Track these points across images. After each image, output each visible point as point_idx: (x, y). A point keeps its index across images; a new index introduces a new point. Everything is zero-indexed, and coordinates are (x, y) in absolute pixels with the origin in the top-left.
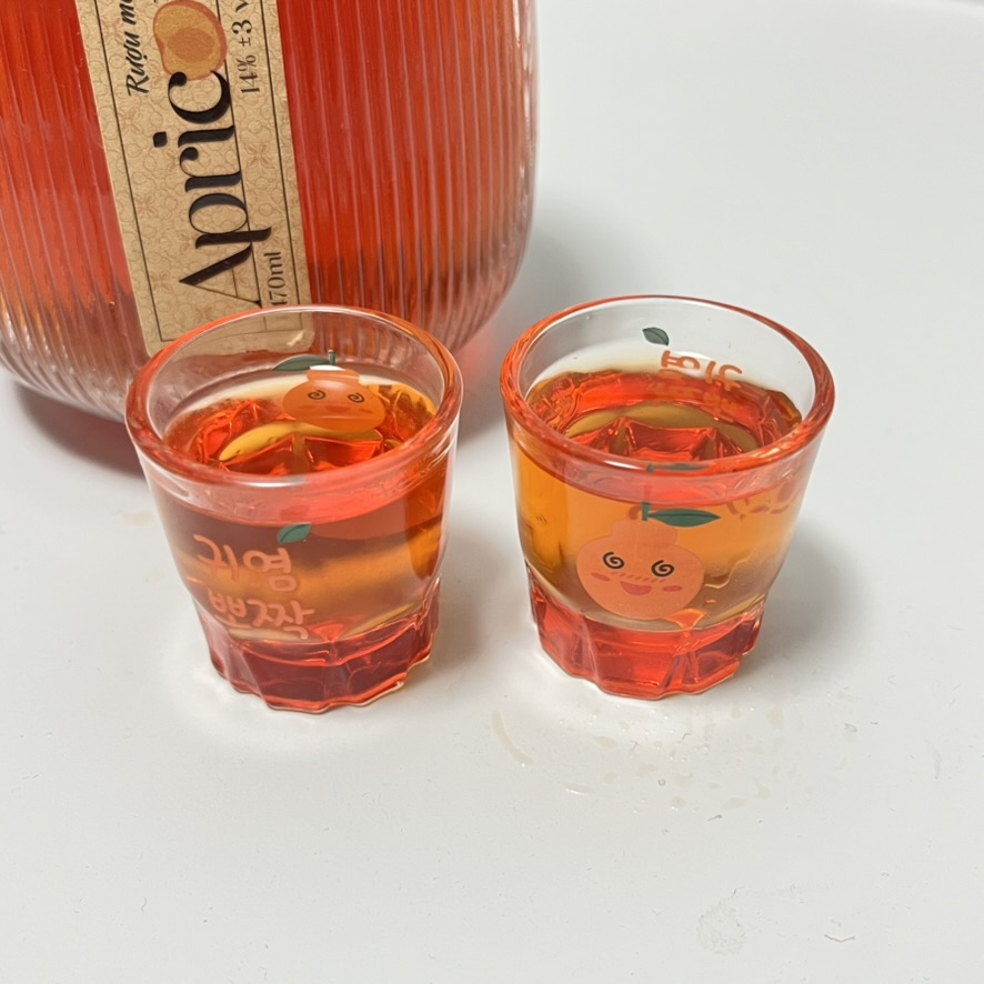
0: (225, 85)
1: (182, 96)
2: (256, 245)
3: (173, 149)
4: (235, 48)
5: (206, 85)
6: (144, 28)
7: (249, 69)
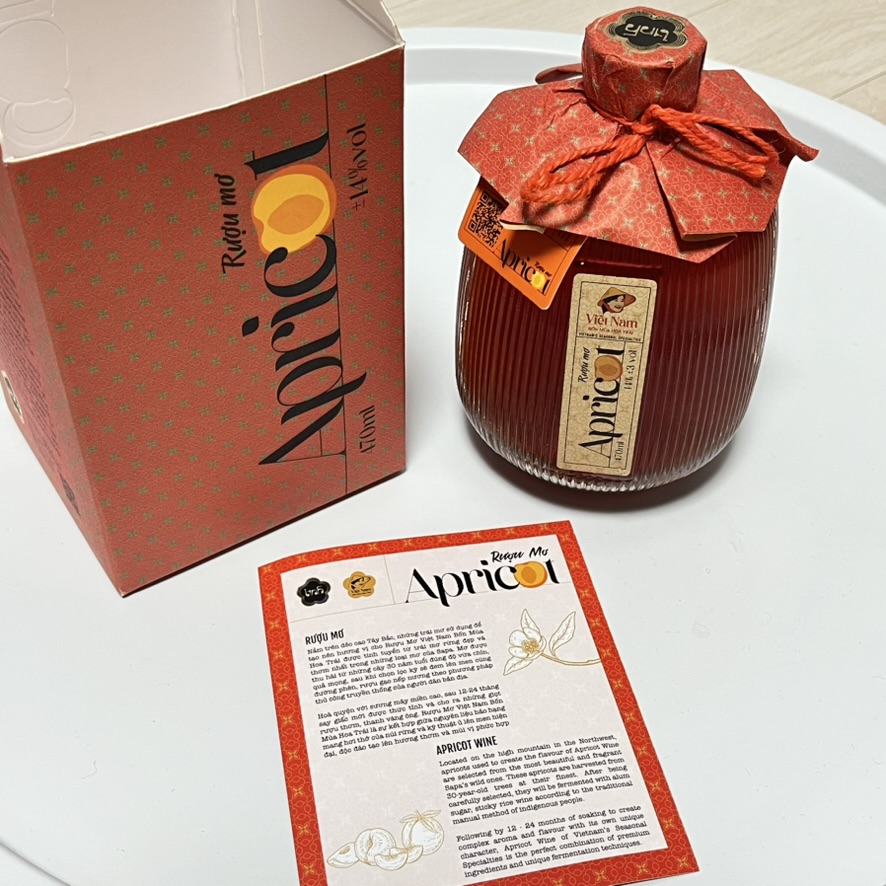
0: (618, 385)
1: (599, 386)
2: (614, 438)
3: (591, 401)
4: (626, 374)
5: (610, 383)
6: (591, 362)
7: (629, 381)
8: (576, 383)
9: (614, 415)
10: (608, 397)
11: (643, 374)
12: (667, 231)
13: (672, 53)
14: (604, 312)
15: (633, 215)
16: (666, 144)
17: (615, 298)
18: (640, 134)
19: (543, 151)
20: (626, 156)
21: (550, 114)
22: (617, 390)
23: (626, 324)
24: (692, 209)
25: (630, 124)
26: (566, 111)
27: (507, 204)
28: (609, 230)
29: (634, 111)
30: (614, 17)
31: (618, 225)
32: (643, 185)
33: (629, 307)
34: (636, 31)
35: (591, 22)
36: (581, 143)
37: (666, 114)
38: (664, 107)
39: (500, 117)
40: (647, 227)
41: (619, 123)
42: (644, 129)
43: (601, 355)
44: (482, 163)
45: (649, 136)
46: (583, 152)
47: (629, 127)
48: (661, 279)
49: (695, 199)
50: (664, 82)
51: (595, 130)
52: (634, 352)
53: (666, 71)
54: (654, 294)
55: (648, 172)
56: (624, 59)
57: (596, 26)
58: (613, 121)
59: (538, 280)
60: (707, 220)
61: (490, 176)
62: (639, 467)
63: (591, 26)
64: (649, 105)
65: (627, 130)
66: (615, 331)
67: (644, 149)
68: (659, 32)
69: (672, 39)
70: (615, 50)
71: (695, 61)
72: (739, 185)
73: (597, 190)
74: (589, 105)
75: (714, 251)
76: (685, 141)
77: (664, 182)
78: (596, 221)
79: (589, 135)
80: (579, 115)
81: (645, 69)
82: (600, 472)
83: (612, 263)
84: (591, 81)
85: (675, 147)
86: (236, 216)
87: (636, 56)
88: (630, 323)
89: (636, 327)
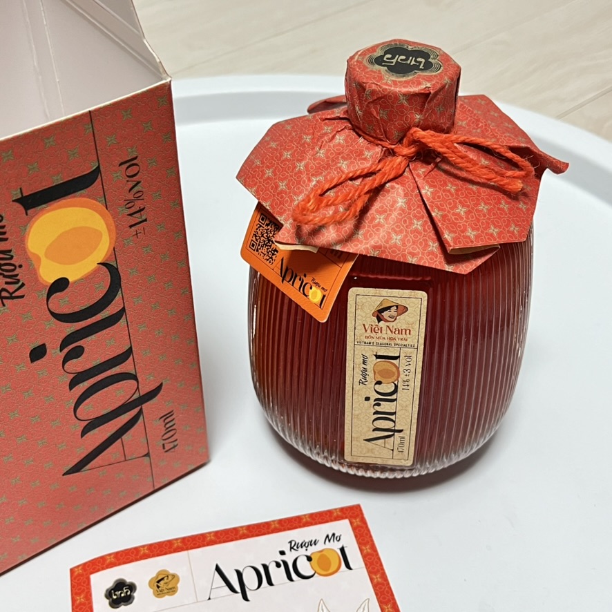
1: (379, 388)
2: (396, 434)
3: (372, 402)
4: (403, 377)
5: (389, 385)
6: (370, 367)
7: (406, 383)
8: (357, 386)
9: (394, 413)
10: (388, 397)
11: (419, 376)
12: (434, 246)
13: (429, 79)
14: (379, 322)
15: (401, 232)
16: (429, 163)
17: (388, 308)
18: (403, 156)
19: (313, 175)
20: (391, 177)
21: (318, 140)
22: (395, 391)
23: (400, 332)
24: (455, 224)
25: (393, 147)
26: (333, 137)
27: (282, 225)
28: (379, 247)
29: (396, 134)
30: (373, 49)
31: (387, 242)
32: (408, 203)
33: (402, 317)
34: (394, 61)
35: (352, 55)
36: (348, 166)
37: (427, 137)
38: (424, 129)
39: (273, 145)
40: (414, 243)
41: (383, 147)
42: (406, 151)
43: (379, 360)
44: (258, 188)
45: (413, 157)
46: (351, 175)
47: (393, 150)
48: (431, 289)
49: (458, 214)
50: (423, 106)
51: (361, 153)
52: (410, 357)
53: (425, 96)
54: (425, 303)
55: (413, 191)
56: (384, 87)
57: (357, 57)
58: (377, 145)
59: (315, 295)
60: (471, 234)
61: (265, 200)
62: (421, 455)
63: (352, 58)
64: (409, 128)
65: (391, 153)
66: (390, 338)
67: (407, 169)
68: (415, 61)
69: (428, 66)
70: (374, 78)
71: (451, 86)
72: (499, 199)
73: (365, 210)
74: (354, 130)
75: (480, 261)
76: (445, 160)
77: (428, 199)
78: (366, 238)
79: (355, 159)
80: (345, 140)
81: (404, 95)
82: (385, 463)
83: (384, 277)
84: (354, 109)
85: (436, 166)
86: (10, 251)
87: (395, 83)
88: (404, 331)
89: (410, 334)
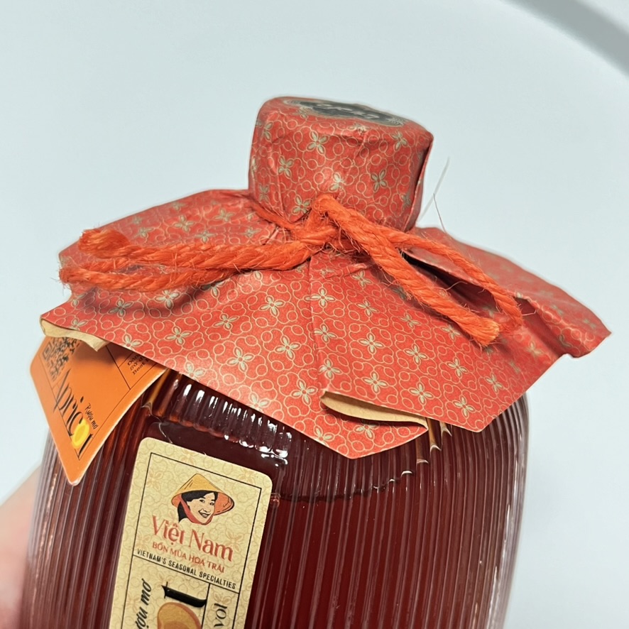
6: (152, 609)
12: (305, 391)
14: (180, 520)
15: (253, 350)
17: (200, 494)
18: (301, 242)
23: (213, 550)
25: (292, 226)
31: (222, 359)
32: (283, 310)
33: (221, 518)
38: (345, 206)
40: (271, 375)
41: (278, 226)
42: (310, 235)
43: (169, 600)
49: (363, 348)
50: (349, 164)
52: (223, 609)
54: (267, 502)
56: (292, 120)
59: (81, 433)
60: (375, 383)
64: (319, 195)
66: (195, 559)
87: (312, 118)
88: (220, 549)
89: (230, 559)
